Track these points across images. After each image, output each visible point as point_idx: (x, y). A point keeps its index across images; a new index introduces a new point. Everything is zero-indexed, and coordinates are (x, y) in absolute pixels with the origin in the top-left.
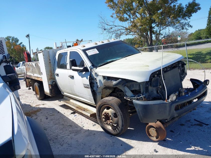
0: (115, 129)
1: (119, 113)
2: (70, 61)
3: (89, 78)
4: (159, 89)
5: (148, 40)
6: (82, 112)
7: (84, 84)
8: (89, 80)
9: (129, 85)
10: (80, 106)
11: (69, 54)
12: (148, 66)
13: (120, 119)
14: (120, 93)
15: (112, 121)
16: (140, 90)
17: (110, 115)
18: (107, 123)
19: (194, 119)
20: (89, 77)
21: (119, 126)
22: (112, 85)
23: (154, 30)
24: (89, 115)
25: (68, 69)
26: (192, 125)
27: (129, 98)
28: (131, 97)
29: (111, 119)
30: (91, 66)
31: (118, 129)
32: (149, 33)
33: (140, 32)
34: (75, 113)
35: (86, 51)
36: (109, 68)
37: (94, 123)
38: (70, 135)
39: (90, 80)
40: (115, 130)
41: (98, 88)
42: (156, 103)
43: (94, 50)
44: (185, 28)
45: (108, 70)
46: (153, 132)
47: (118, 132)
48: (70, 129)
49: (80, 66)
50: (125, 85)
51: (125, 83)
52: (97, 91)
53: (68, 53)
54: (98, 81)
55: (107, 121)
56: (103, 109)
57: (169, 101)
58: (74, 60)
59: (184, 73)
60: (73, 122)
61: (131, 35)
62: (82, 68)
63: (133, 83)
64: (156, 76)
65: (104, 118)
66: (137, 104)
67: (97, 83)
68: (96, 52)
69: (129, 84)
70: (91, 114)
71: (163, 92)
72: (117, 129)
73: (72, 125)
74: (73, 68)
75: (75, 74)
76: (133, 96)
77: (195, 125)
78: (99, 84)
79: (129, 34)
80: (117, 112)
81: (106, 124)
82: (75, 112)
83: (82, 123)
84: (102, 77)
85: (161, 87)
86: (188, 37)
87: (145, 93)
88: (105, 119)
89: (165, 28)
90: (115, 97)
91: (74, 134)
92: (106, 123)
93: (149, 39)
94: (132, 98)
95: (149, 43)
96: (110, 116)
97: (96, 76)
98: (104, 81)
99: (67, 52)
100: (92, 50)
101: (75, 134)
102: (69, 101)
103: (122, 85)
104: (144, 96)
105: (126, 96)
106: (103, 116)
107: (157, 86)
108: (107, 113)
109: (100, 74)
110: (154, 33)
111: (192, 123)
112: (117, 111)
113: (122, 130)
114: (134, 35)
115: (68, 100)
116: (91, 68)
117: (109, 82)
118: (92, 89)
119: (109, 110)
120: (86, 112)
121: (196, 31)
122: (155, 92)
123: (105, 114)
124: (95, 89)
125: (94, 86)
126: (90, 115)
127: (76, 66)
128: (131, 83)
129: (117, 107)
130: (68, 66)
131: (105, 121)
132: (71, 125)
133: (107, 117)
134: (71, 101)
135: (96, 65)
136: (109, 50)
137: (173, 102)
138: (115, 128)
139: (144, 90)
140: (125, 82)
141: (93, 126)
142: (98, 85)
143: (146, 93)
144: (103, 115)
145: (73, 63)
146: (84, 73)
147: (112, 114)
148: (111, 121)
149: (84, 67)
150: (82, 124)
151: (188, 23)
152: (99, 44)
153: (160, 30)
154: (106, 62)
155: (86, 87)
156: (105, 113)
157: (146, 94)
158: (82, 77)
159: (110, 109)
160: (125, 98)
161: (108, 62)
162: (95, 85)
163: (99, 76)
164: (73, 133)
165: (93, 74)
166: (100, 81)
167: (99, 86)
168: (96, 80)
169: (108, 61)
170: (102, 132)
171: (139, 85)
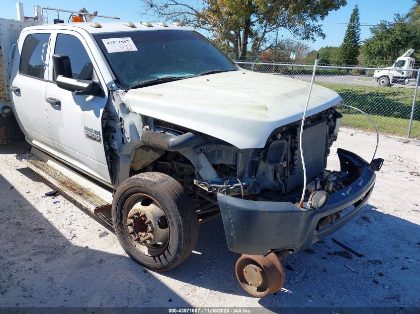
0: (158, 256)
1: (174, 219)
2: (55, 59)
3: (103, 114)
4: (280, 170)
5: (239, 47)
6: (75, 198)
7: (87, 129)
8: (103, 119)
9: (209, 151)
10: (70, 181)
11: (53, 38)
12: (267, 109)
13: (174, 232)
14: (181, 165)
15: (152, 237)
16: (236, 166)
17: (148, 221)
18: (138, 240)
19: (333, 239)
20: (102, 111)
21: (168, 251)
22: (167, 146)
23: (252, 29)
24: (92, 208)
25: (47, 81)
26: (329, 254)
27: (206, 185)
28: (213, 182)
29: (152, 232)
30: (110, 83)
31: (165, 257)
32: (242, 33)
33: (226, 27)
34: (58, 195)
35: (103, 40)
36: (162, 95)
37: (104, 229)
38: (33, 258)
39: (105, 121)
40: (157, 258)
41: (124, 144)
42: (277, 210)
43: (125, 40)
44: (311, 36)
45: (160, 102)
46: (253, 275)
47: (164, 262)
48: (36, 242)
49: (80, 78)
50: (201, 151)
51: (202, 145)
52: (120, 151)
53: (51, 37)
54: (126, 127)
55: (140, 233)
56: (131, 201)
57: (308, 205)
58: (67, 58)
59: (332, 135)
60: (47, 221)
61: (206, 29)
62: (85, 85)
63: (222, 146)
64: (279, 136)
65: (131, 225)
66: (227, 205)
67: (122, 131)
68: (129, 48)
69: (210, 148)
70: (99, 205)
71: (287, 177)
72: (162, 256)
73: (44, 229)
74: (61, 79)
75: (66, 97)
76: (218, 180)
77: (335, 253)
78: (127, 134)
79: (201, 27)
80: (170, 216)
81: (135, 240)
82: (57, 192)
83: (71, 224)
84: (140, 118)
85: (285, 165)
86: (307, 56)
87: (247, 175)
88: (135, 228)
89: (275, 28)
90: (168, 176)
91: (44, 257)
92: (135, 238)
93: (241, 45)
94: (215, 187)
95: (240, 55)
96: (150, 223)
97: (123, 112)
98: (144, 130)
99: (49, 34)
100: (120, 39)
101: (49, 256)
102: (45, 162)
103: (194, 148)
104: (244, 184)
105: (200, 179)
106: (130, 221)
107: (278, 162)
108: (142, 214)
109: (134, 108)
110: (252, 35)
111: (329, 248)
112: (171, 213)
113: (175, 259)
114: (211, 31)
115: (42, 160)
116: (112, 87)
117: (158, 134)
118: (109, 144)
119: (148, 208)
120: (86, 199)
121: (323, 48)
122: (270, 176)
123: (135, 216)
124: (115, 145)
125: (113, 137)
126: (94, 208)
127: (69, 75)
128: (215, 147)
129: (171, 204)
130: (49, 72)
131: (132, 233)
132: (41, 229)
133: (141, 224)
134: (50, 162)
135: (126, 82)
136: (164, 48)
137: (314, 211)
138: (158, 254)
139: (247, 169)
140: (202, 141)
141: (101, 236)
142: (127, 136)
143: (250, 175)
144: (130, 218)
145: (63, 66)
146: (91, 97)
147: (155, 218)
148: (150, 235)
149: (91, 82)
150: (73, 227)
151: (320, 29)
152: (141, 27)
153: (265, 32)
154: (154, 78)
155: (90, 137)
156: (138, 214)
157: (249, 179)
158: (84, 109)
159: (152, 205)
160: (195, 183)
161: (158, 79)
162: (118, 135)
163: (130, 114)
164: (43, 255)
165: (116, 105)
166: (133, 127)
167: (129, 141)
168: (122, 124)
169: (161, 77)
170: (121, 257)
171: (235, 154)
